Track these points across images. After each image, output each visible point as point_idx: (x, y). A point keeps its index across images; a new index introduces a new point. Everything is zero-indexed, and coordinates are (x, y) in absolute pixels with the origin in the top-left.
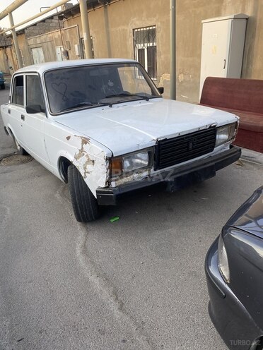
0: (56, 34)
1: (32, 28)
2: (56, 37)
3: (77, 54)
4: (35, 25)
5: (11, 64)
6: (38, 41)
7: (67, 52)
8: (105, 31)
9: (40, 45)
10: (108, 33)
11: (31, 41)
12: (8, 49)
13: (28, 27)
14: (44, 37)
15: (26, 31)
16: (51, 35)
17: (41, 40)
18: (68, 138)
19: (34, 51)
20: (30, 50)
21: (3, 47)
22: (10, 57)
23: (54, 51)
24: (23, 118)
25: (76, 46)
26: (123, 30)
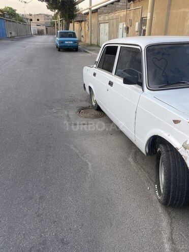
0: (122, 13)
1: (103, 8)
2: (122, 15)
3: (136, 29)
4: (106, 6)
5: (83, 34)
6: (107, 18)
7: (128, 28)
8: (166, 12)
9: (107, 21)
10: (168, 14)
11: (101, 18)
12: (83, 23)
13: (101, 7)
14: (112, 15)
15: (99, 10)
16: (117, 14)
17: (109, 18)
18: (176, 122)
19: (102, 25)
20: (99, 24)
21: (79, 21)
22: (83, 28)
23: (117, 26)
24: (111, 84)
25: (137, 24)
26: (184, 12)
